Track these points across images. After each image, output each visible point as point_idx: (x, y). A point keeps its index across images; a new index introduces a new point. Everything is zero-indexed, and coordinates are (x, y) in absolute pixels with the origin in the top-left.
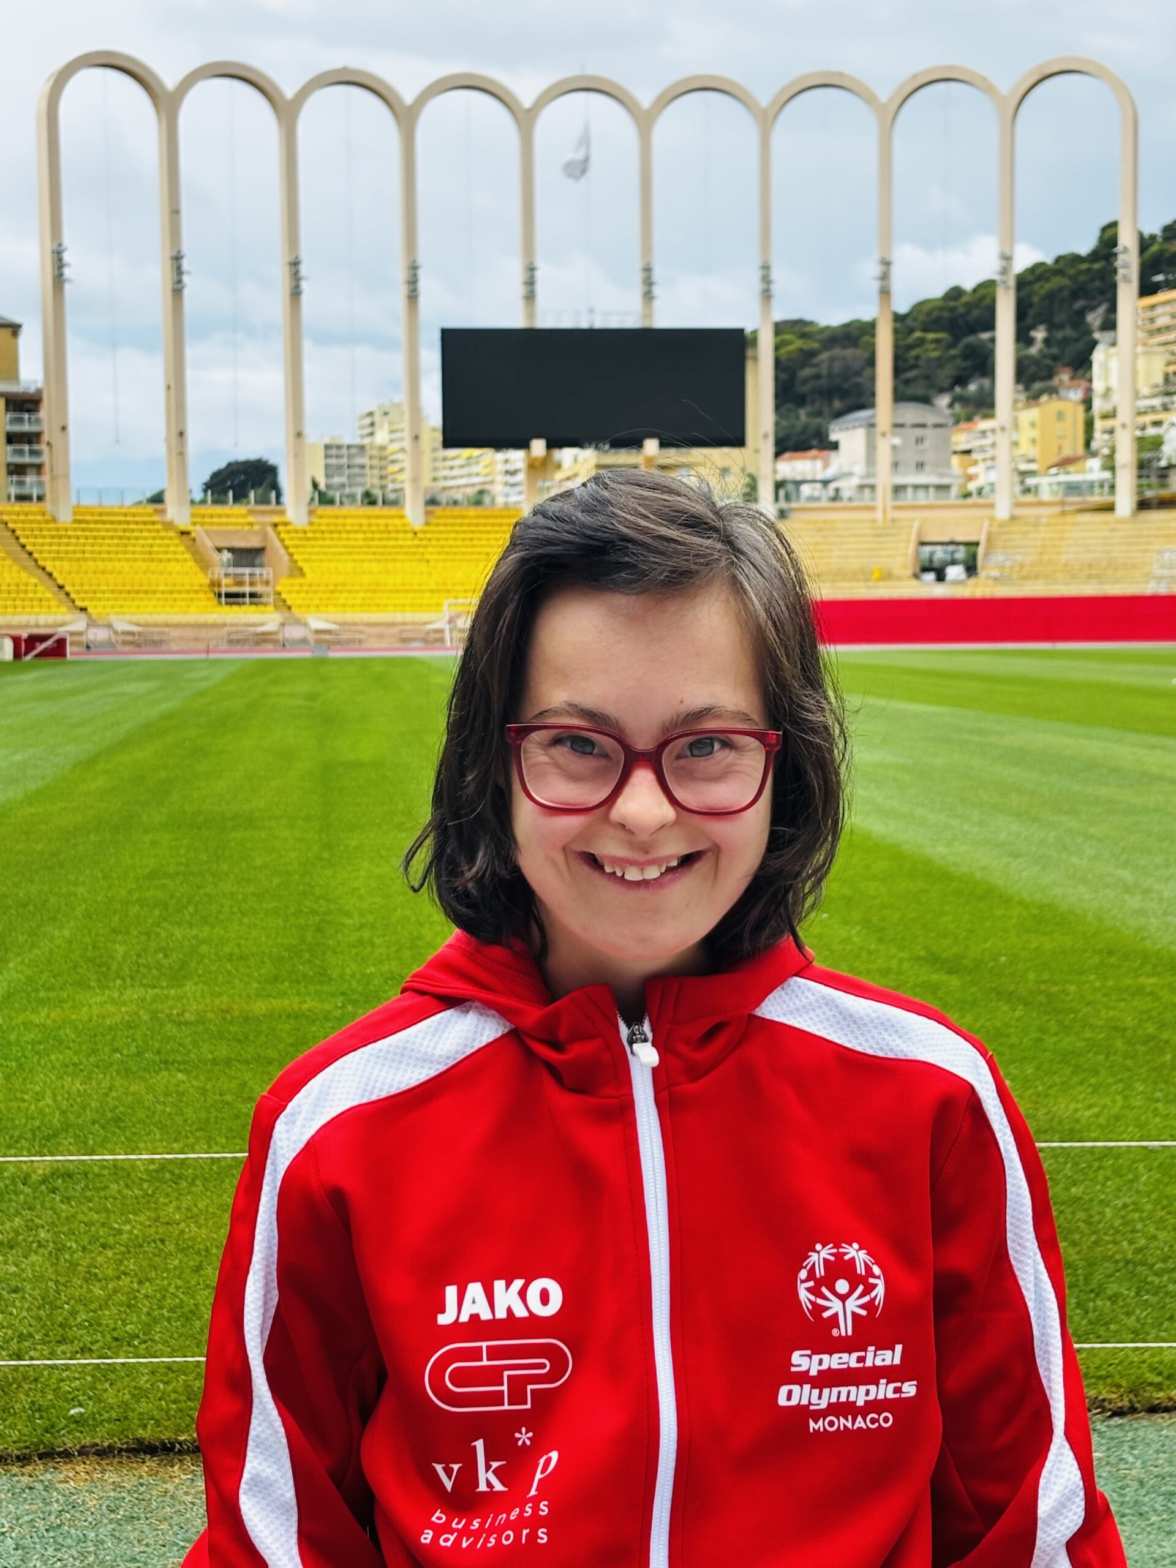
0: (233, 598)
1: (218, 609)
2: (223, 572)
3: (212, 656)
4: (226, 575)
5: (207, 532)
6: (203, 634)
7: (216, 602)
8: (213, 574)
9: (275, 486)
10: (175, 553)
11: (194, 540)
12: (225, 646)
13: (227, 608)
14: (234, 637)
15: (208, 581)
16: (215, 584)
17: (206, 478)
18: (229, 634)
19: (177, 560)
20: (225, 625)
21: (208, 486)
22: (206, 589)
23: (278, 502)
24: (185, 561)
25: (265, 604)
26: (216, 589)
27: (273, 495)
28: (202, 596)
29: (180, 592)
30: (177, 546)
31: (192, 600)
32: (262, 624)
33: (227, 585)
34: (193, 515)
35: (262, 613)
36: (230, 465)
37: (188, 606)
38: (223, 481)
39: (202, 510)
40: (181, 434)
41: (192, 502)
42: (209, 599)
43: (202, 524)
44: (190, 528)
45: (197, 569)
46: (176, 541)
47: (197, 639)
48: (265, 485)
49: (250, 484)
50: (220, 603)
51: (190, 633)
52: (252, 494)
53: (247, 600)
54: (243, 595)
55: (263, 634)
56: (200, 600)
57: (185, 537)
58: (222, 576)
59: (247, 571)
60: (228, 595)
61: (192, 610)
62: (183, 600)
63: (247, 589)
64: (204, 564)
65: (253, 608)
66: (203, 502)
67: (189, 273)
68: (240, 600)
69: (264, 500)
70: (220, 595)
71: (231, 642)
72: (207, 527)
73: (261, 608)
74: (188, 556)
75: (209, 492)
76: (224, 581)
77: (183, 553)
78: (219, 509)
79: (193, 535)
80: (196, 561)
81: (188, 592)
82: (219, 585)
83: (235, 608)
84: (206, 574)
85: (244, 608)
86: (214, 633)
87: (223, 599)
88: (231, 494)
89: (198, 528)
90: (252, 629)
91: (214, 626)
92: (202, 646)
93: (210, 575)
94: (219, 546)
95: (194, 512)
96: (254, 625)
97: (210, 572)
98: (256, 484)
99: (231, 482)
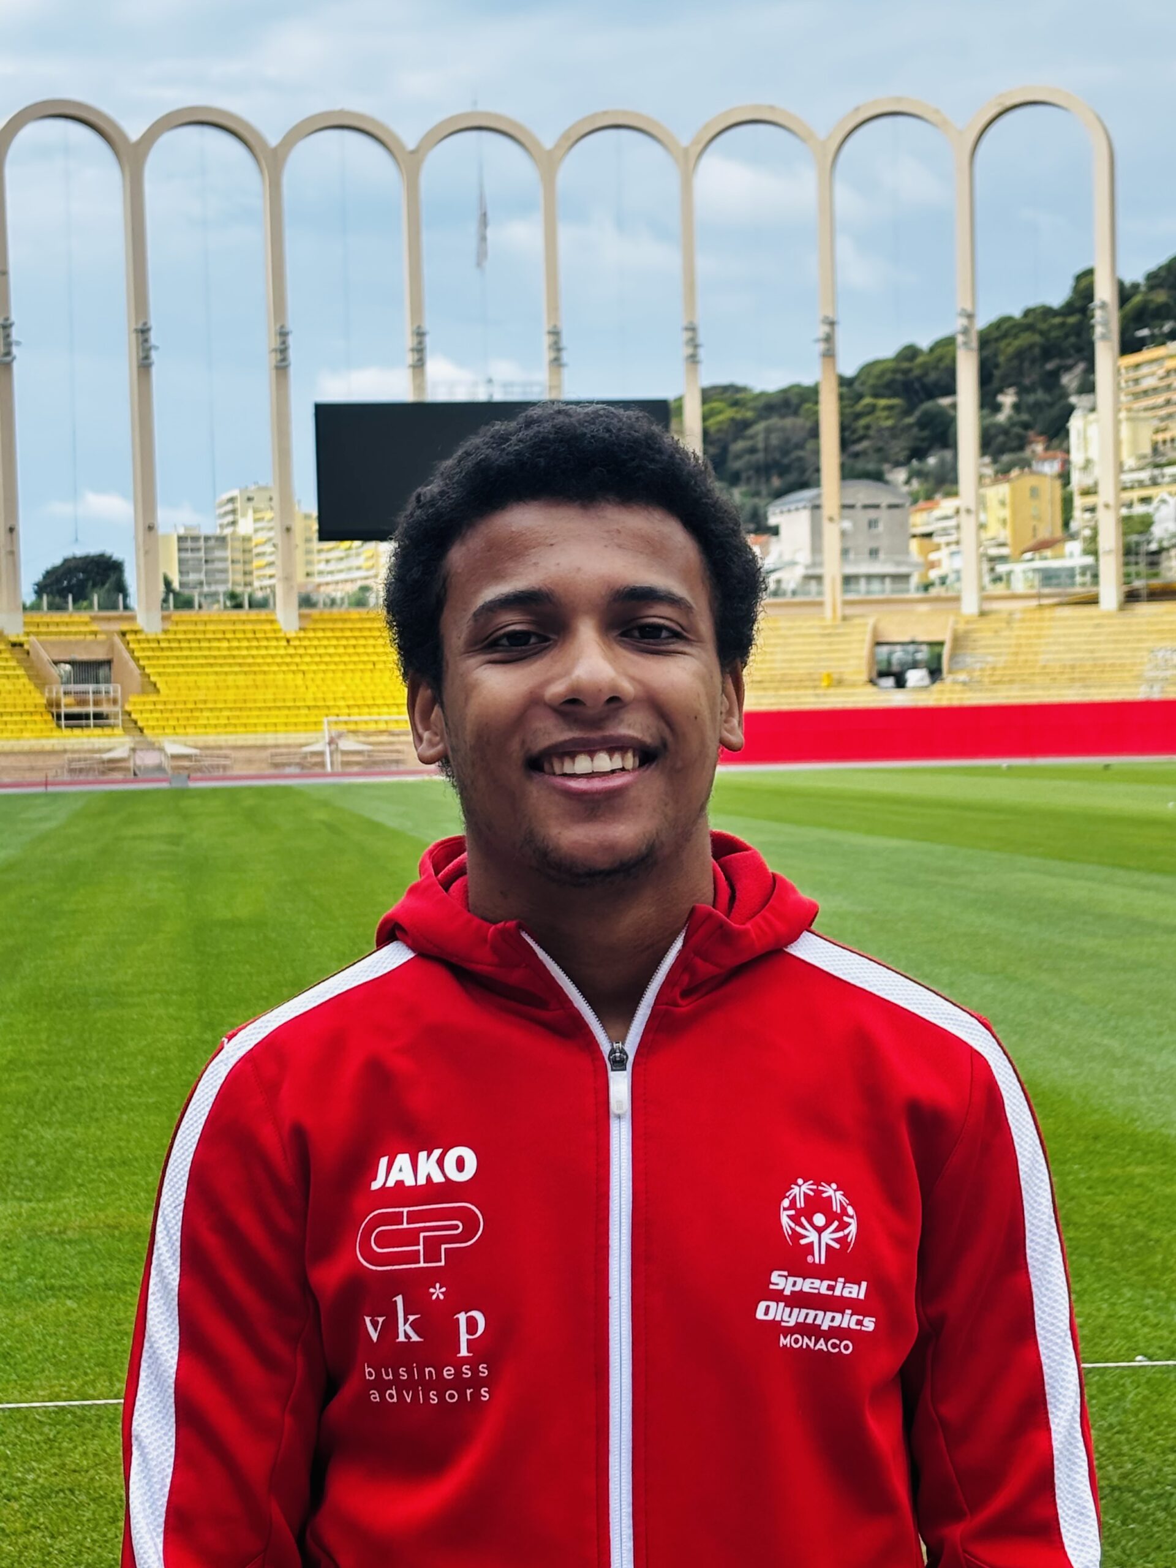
0: (75, 719)
1: (57, 733)
2: (62, 690)
3: (51, 789)
4: (65, 693)
5: (42, 643)
6: (40, 762)
7: (53, 725)
8: (50, 691)
9: (121, 588)
11: (28, 653)
12: (66, 777)
13: (67, 732)
14: (74, 765)
15: (44, 701)
16: (52, 705)
17: (38, 577)
18: (71, 761)
19: (8, 677)
20: (65, 751)
21: (41, 589)
22: (43, 710)
23: (126, 607)
24: (18, 677)
25: (112, 726)
26: (54, 710)
27: (121, 597)
28: (37, 718)
29: (11, 714)
30: (7, 660)
31: (26, 722)
32: (109, 750)
33: (66, 706)
34: (25, 624)
35: (109, 736)
36: (66, 561)
37: (22, 731)
38: (59, 581)
39: (36, 617)
40: (11, 530)
41: (25, 608)
42: (46, 722)
43: (37, 634)
44: (23, 639)
45: (31, 687)
46: (6, 655)
47: (32, 769)
48: (107, 586)
49: (90, 583)
50: (59, 726)
51: (24, 762)
52: (95, 598)
53: (92, 722)
54: (87, 717)
55: (111, 761)
56: (35, 722)
57: (17, 648)
58: (62, 695)
59: (91, 687)
60: (68, 717)
61: (26, 734)
62: (16, 723)
63: (91, 709)
64: (40, 680)
65: (98, 731)
66: (36, 607)
67: (18, 343)
68: (84, 722)
69: (109, 605)
70: (59, 717)
71: (72, 771)
72: (42, 638)
73: (107, 731)
74: (20, 672)
75: (45, 597)
76: (64, 700)
77: (14, 668)
78: (57, 617)
79: (26, 647)
80: (30, 677)
81: (21, 714)
82: (58, 705)
83: (77, 732)
84: (42, 693)
85: (87, 732)
86: (53, 761)
87: (63, 722)
88: (70, 597)
89: (32, 638)
90: (97, 756)
91: (52, 753)
92: (39, 777)
93: (47, 695)
94: (56, 658)
95: (27, 620)
96: (99, 751)
97: (47, 690)
98: (99, 583)
99: (69, 582)
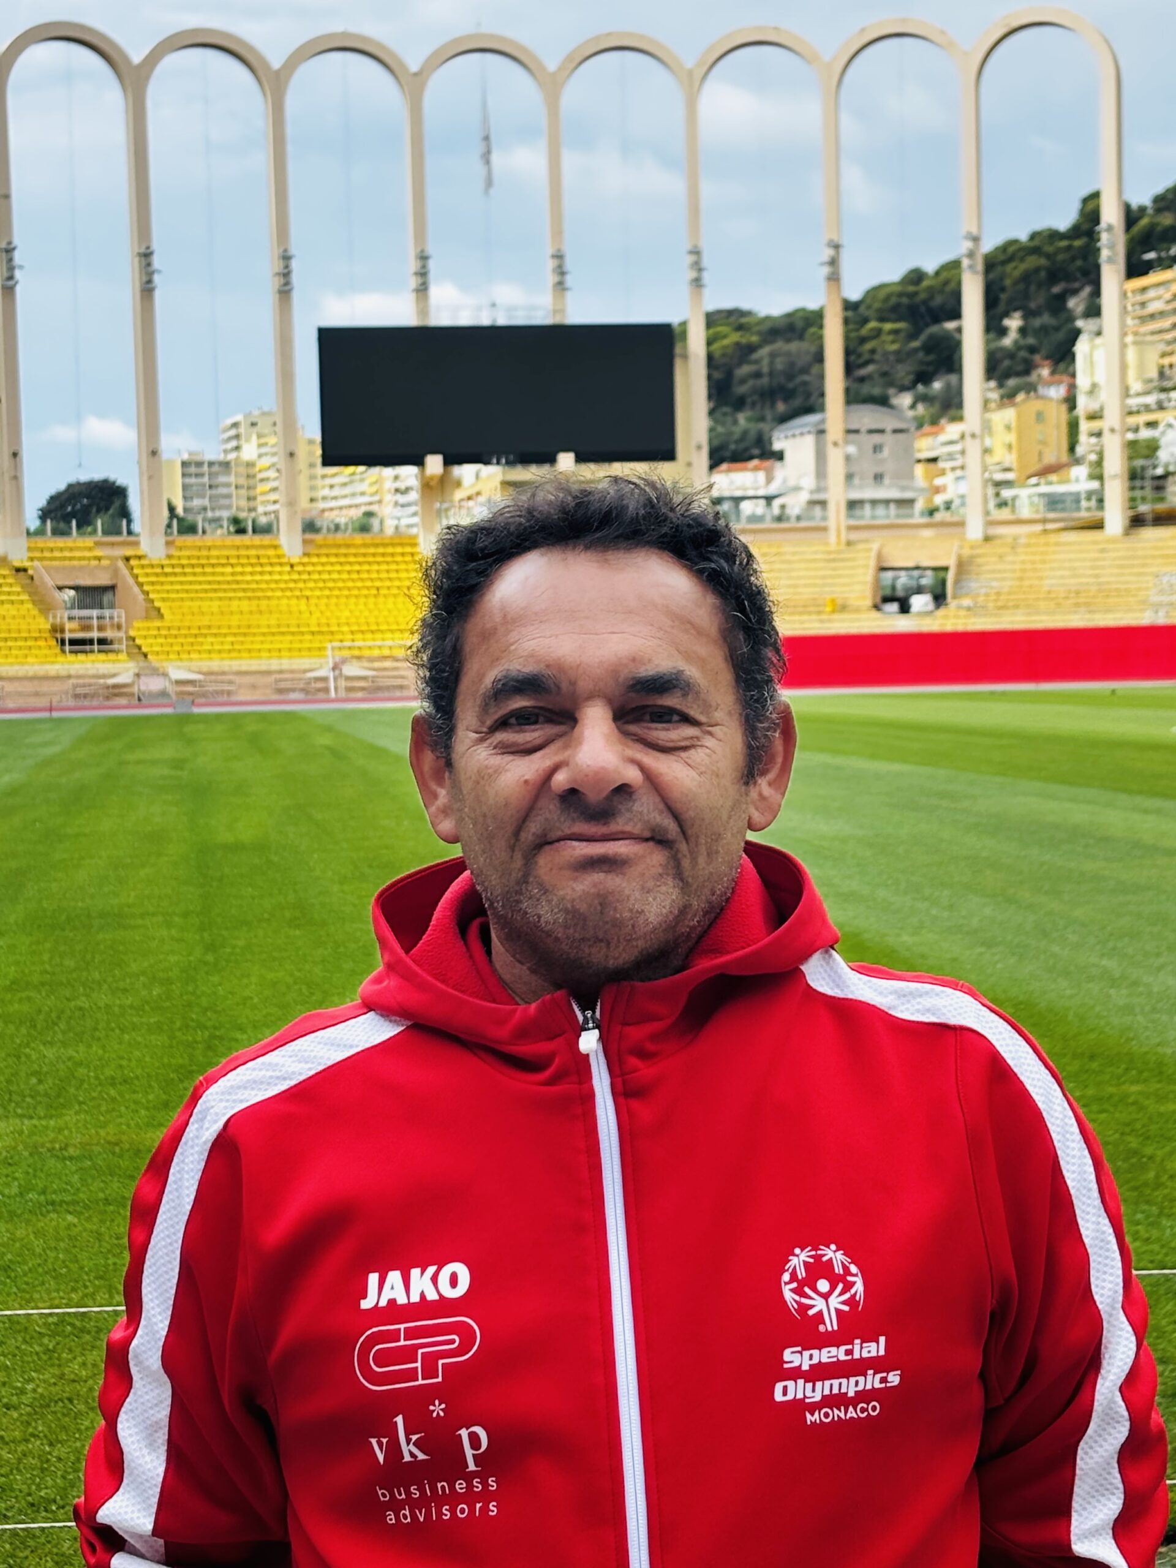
0: (79, 644)
1: (61, 658)
2: (66, 616)
3: (55, 714)
4: (70, 618)
5: (46, 568)
6: (45, 687)
7: (58, 650)
8: (55, 617)
9: (125, 513)
10: (9, 593)
11: (32, 578)
12: (71, 703)
13: (71, 658)
14: (79, 691)
15: (49, 627)
16: (57, 630)
17: (42, 502)
18: (75, 686)
19: (12, 602)
20: (69, 677)
21: (45, 513)
22: (47, 635)
23: (130, 533)
24: (22, 602)
25: (116, 652)
26: (59, 636)
27: (124, 522)
28: (42, 643)
29: (16, 639)
30: (11, 585)
31: (30, 648)
32: (114, 675)
33: (71, 631)
34: (29, 549)
35: (114, 662)
36: (70, 486)
37: (26, 656)
38: (62, 506)
39: (40, 542)
40: (15, 455)
41: (28, 533)
42: (50, 647)
43: (41, 559)
44: (27, 564)
45: (35, 612)
46: (10, 580)
47: (37, 694)
48: (111, 511)
49: (94, 510)
50: (63, 651)
51: (28, 687)
52: (99, 523)
53: (96, 647)
54: (91, 642)
55: (115, 686)
56: (40, 648)
57: (21, 574)
58: (66, 620)
59: (95, 613)
60: (73, 642)
61: (30, 660)
62: (20, 648)
63: (95, 635)
64: (44, 606)
65: (102, 657)
66: (40, 532)
67: (21, 267)
68: (88, 647)
69: (112, 530)
70: (63, 642)
71: (77, 696)
72: (46, 563)
73: (112, 656)
74: (25, 597)
75: (49, 522)
76: (68, 626)
77: (18, 594)
78: (60, 542)
79: (30, 572)
80: (34, 602)
81: (26, 639)
82: (62, 631)
83: (81, 657)
84: (47, 618)
85: (91, 657)
86: (57, 686)
87: (67, 648)
88: (74, 523)
89: (36, 563)
90: (102, 681)
91: (57, 678)
92: (43, 702)
93: (51, 619)
94: (60, 583)
95: (33, 545)
96: (104, 676)
97: (51, 616)
98: (102, 509)
99: (73, 508)
